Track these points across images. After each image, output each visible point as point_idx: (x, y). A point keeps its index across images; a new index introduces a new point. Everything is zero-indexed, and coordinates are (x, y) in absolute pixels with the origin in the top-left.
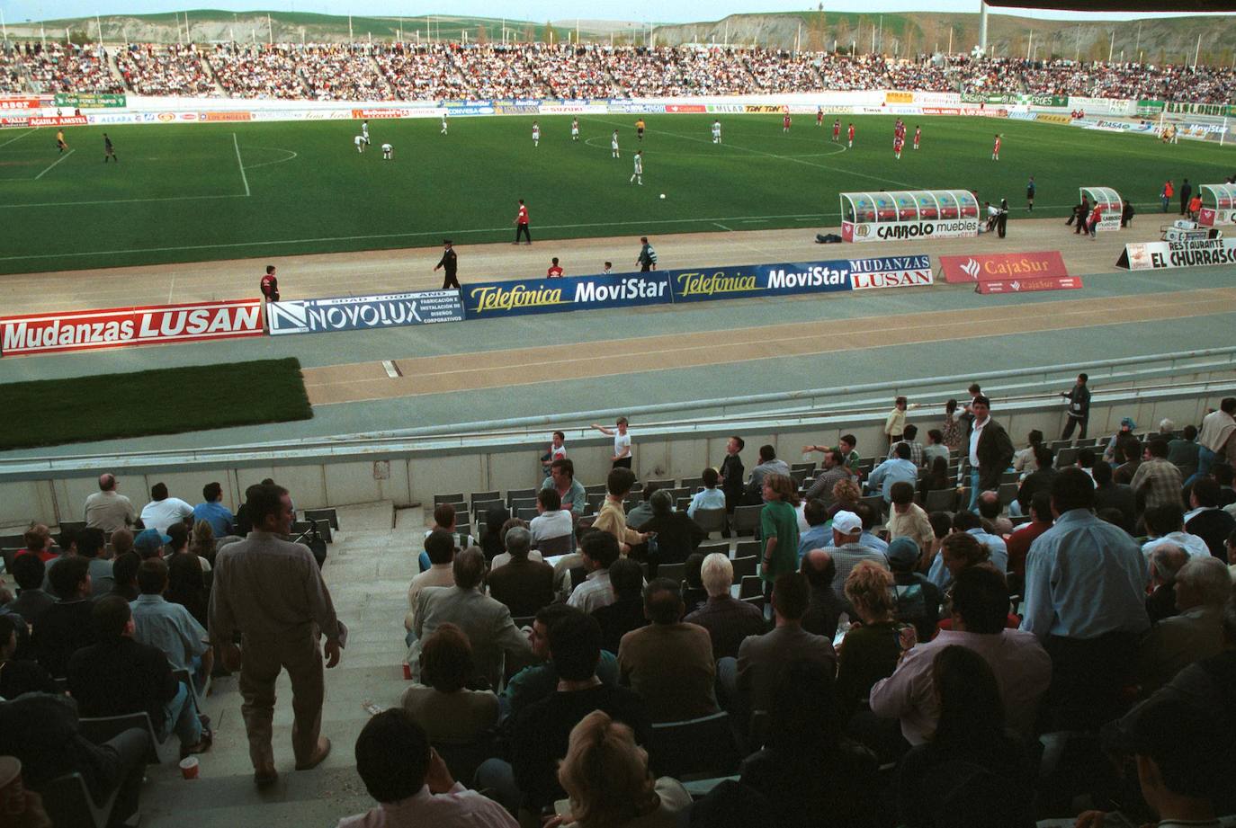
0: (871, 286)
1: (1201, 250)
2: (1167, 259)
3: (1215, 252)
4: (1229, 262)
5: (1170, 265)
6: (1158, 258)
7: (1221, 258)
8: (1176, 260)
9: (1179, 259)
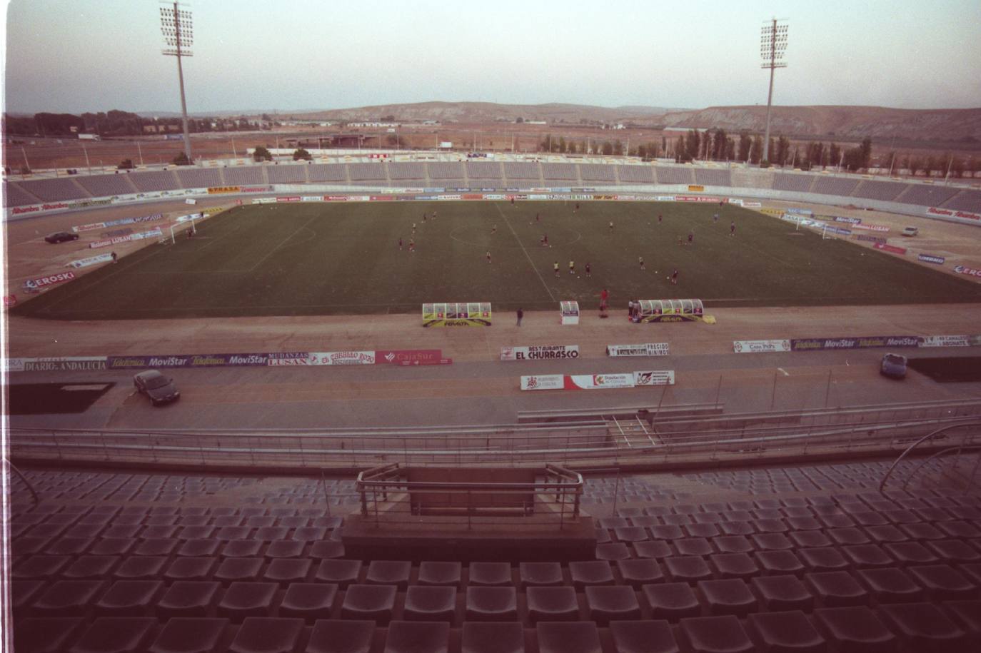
0: (277, 365)
1: (549, 351)
2: (526, 355)
3: (559, 352)
4: (567, 357)
5: (527, 358)
6: (521, 355)
7: (562, 355)
8: (532, 355)
9: (534, 355)
